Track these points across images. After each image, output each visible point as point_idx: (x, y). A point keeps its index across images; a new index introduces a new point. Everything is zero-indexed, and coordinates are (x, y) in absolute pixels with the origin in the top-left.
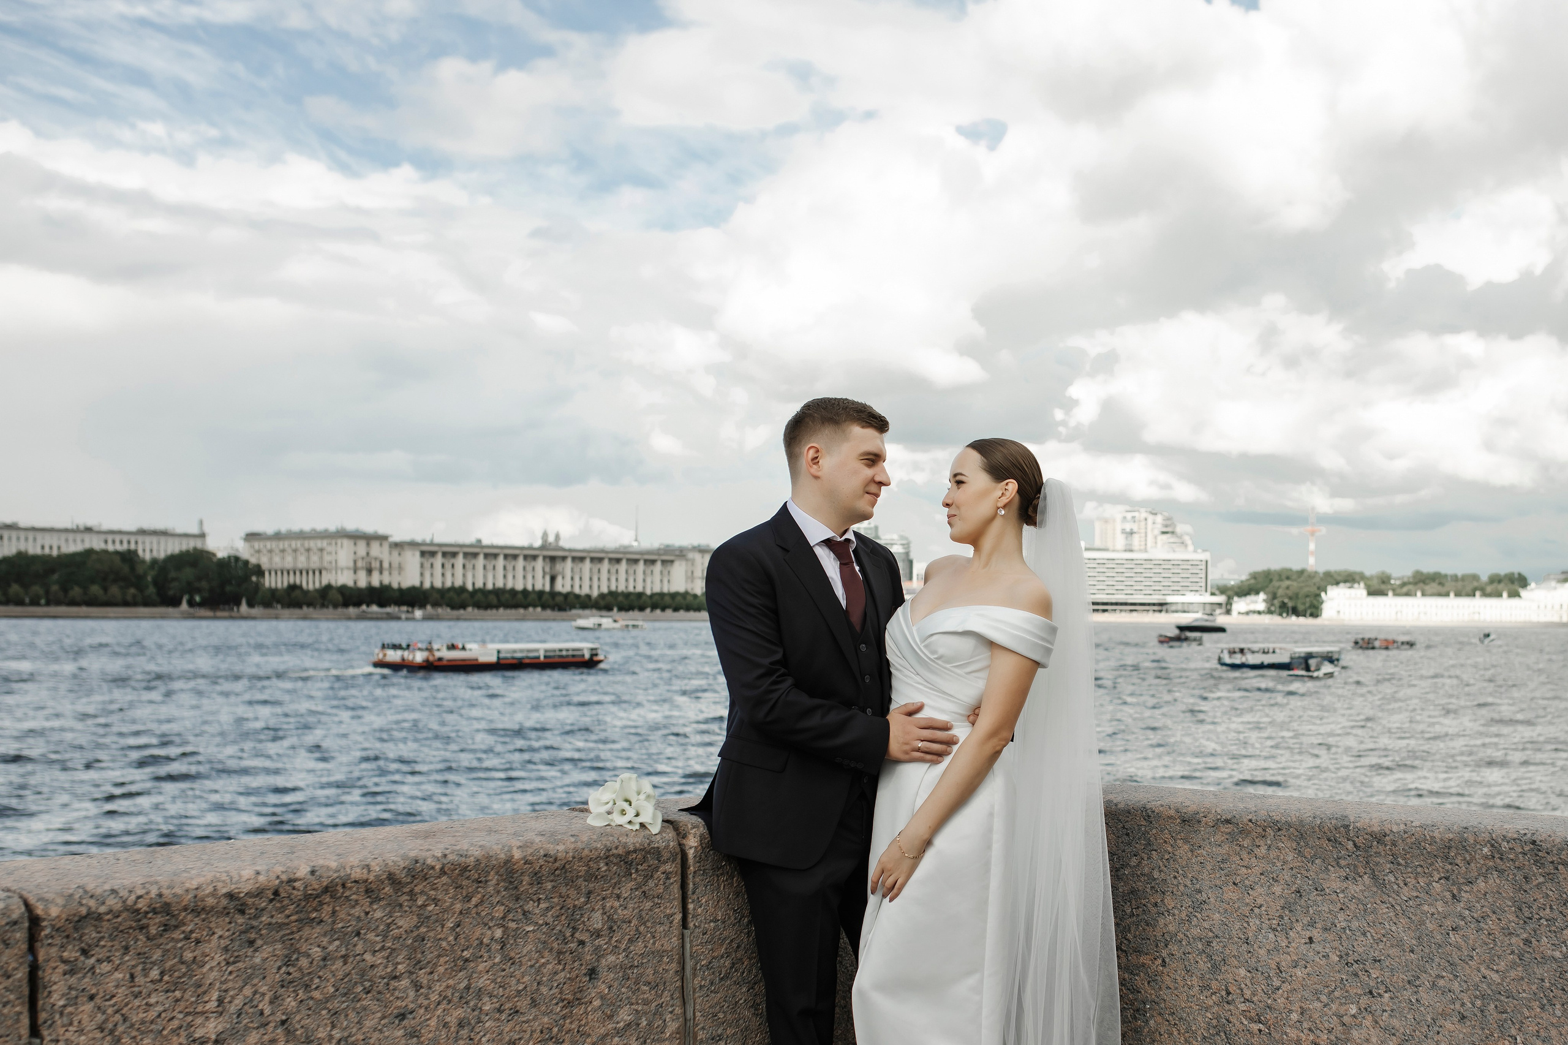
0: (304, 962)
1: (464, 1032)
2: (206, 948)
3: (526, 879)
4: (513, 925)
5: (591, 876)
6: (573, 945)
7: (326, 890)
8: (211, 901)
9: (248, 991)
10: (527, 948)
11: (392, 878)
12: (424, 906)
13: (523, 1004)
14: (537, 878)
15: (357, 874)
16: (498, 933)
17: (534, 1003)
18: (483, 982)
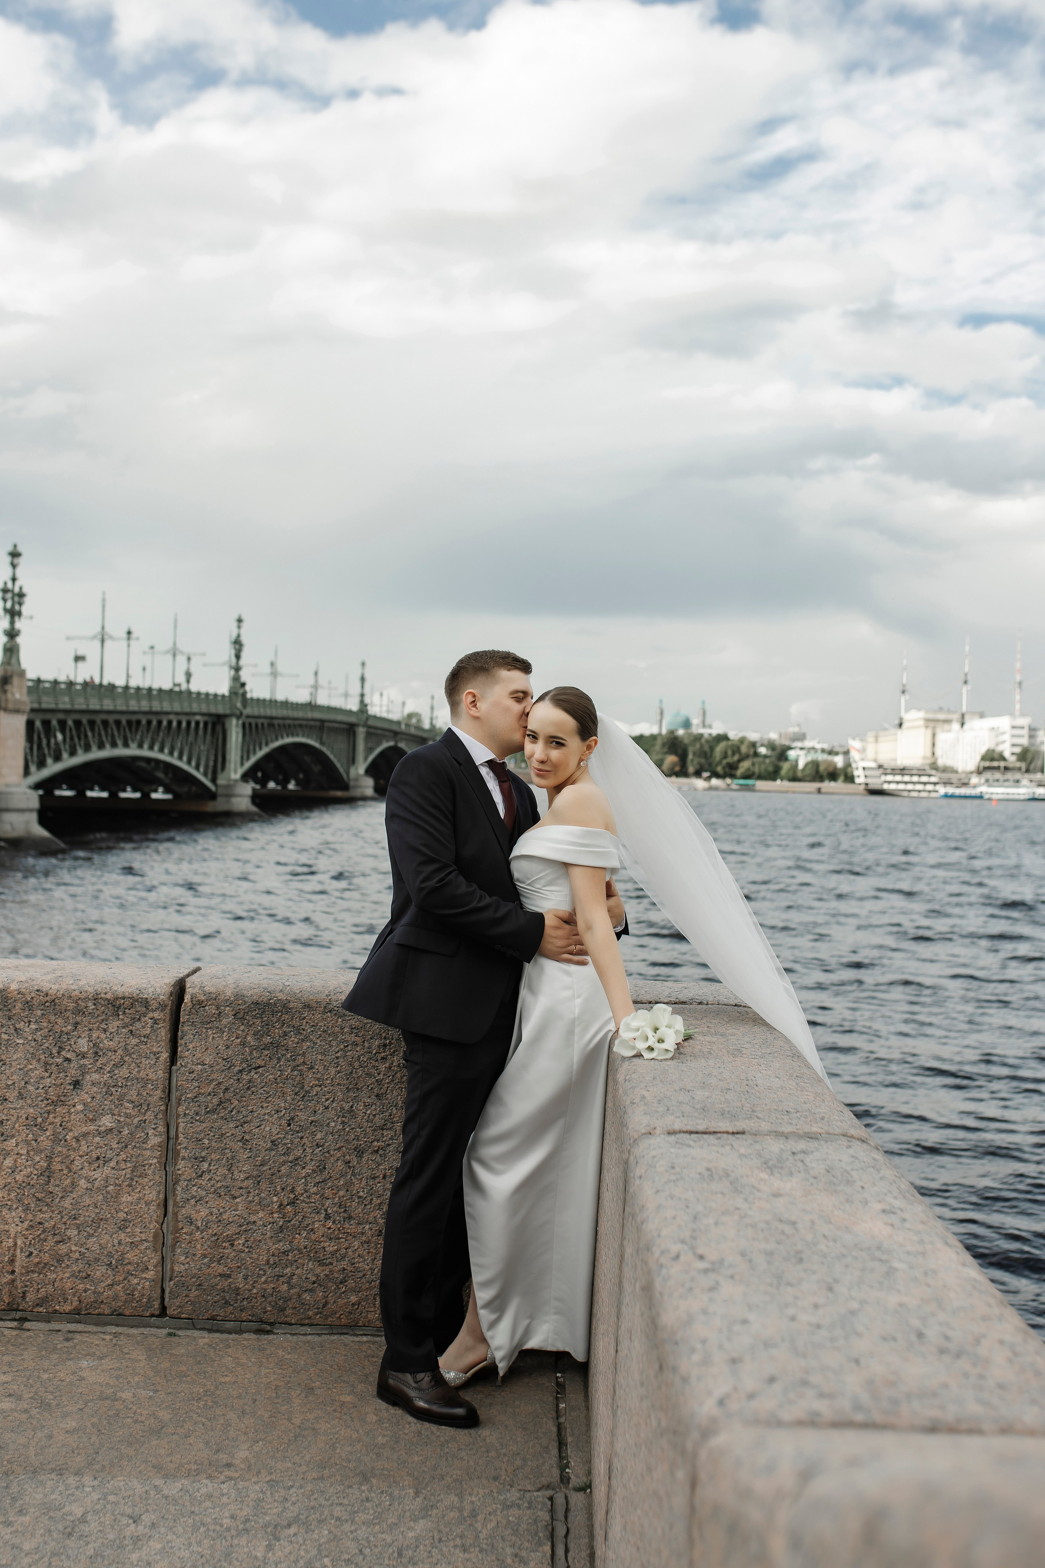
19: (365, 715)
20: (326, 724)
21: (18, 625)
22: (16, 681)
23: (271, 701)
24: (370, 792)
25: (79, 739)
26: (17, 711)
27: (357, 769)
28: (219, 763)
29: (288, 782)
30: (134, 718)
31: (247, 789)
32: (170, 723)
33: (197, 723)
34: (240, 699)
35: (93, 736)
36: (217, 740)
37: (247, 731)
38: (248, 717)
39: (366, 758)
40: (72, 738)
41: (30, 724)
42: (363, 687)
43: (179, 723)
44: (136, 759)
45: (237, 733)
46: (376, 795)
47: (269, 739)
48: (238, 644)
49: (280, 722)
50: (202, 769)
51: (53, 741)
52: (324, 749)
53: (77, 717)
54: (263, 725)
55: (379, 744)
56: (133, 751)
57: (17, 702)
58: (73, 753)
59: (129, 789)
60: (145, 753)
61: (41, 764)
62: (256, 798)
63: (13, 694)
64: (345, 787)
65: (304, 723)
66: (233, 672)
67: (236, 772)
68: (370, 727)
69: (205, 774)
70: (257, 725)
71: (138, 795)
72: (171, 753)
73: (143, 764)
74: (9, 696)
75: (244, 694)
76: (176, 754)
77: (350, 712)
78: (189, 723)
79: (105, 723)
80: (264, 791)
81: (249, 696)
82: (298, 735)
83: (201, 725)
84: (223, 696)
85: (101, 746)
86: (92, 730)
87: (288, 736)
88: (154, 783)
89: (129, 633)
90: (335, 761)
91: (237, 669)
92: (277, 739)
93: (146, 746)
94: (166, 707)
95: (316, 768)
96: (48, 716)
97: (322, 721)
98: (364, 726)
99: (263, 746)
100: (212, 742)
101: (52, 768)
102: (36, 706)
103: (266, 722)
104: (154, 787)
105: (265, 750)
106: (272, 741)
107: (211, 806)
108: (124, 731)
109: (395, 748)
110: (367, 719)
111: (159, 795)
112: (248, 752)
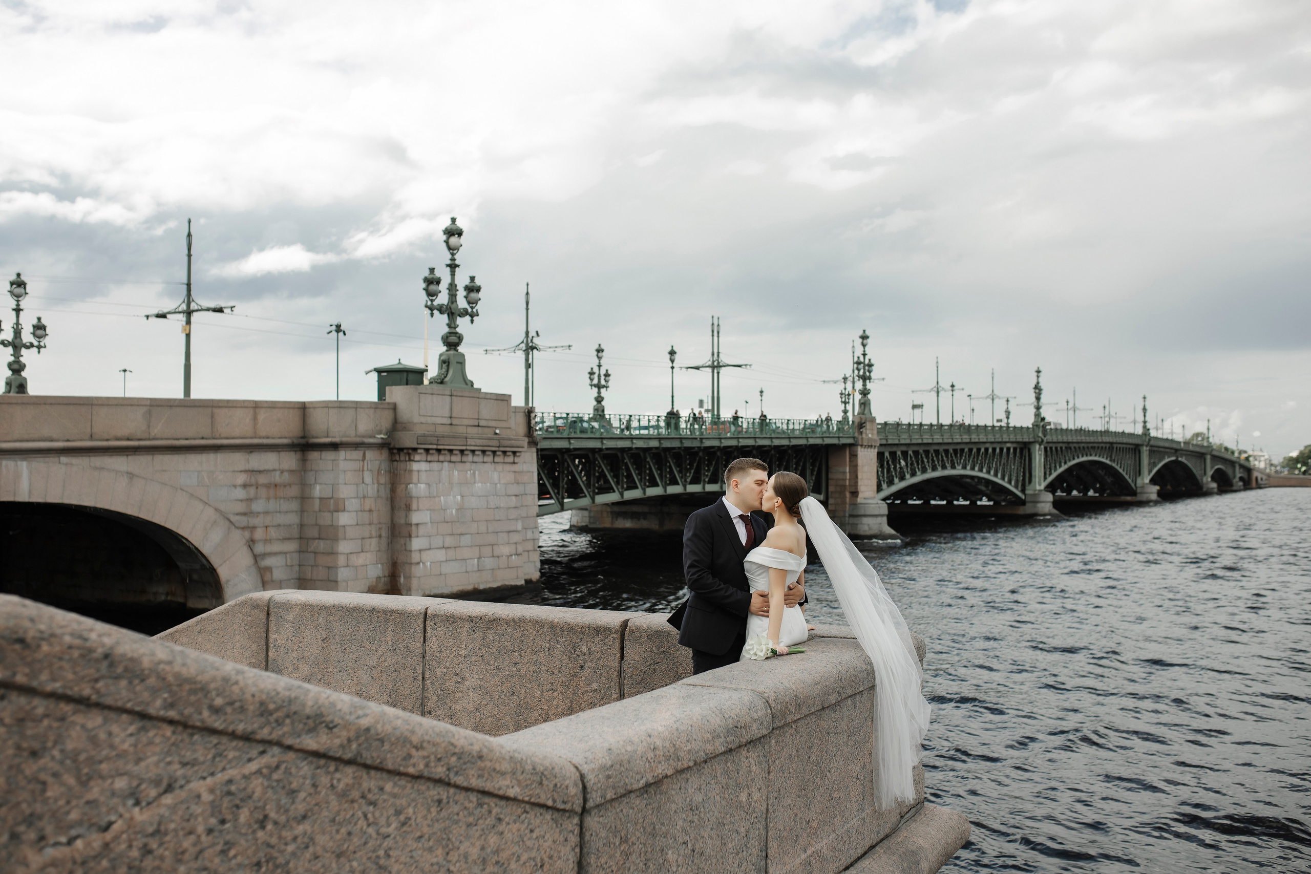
0: (488, 640)
1: (535, 675)
2: (462, 630)
3: (558, 629)
4: (553, 644)
5: (582, 633)
6: (575, 656)
7: (494, 620)
8: (464, 617)
9: (473, 645)
10: (558, 653)
11: (513, 620)
12: (523, 631)
13: (556, 671)
14: (562, 629)
15: (503, 617)
16: (548, 645)
17: (559, 672)
18: (543, 660)
19: (1148, 437)
20: (1115, 446)
21: (869, 385)
22: (868, 425)
23: (1067, 430)
24: (1154, 497)
25: (918, 465)
26: (870, 446)
27: (1143, 479)
28: (1027, 478)
29: (1088, 491)
30: (959, 447)
31: (1049, 497)
32: (987, 450)
33: (1008, 449)
34: (1041, 429)
35: (928, 462)
36: (1025, 460)
37: (1049, 453)
38: (1048, 443)
39: (1150, 471)
40: (912, 464)
41: (880, 455)
42: (1145, 416)
43: (994, 450)
44: (962, 476)
45: (1040, 455)
46: (1159, 499)
47: (1067, 458)
48: (1038, 389)
49: (1076, 445)
50: (1013, 483)
51: (898, 466)
52: (1114, 465)
53: (915, 448)
54: (1061, 448)
55: (1160, 460)
56: (958, 471)
57: (869, 439)
58: (913, 474)
59: (961, 499)
60: (968, 472)
61: (891, 483)
62: (1056, 504)
63: (867, 435)
64: (1134, 493)
65: (1096, 445)
66: (1034, 410)
67: (1040, 485)
68: (1152, 446)
69: (1016, 487)
70: (1056, 448)
71: (968, 503)
72: (989, 473)
73: (968, 480)
74: (864, 436)
75: (1045, 426)
76: (992, 472)
77: (1131, 435)
78: (1001, 449)
79: (937, 452)
80: (1069, 497)
81: (1049, 427)
82: (1091, 455)
83: (1012, 450)
84: (1028, 428)
85: (934, 469)
86: (927, 457)
87: (1083, 456)
88: (981, 494)
89: (953, 386)
90: (1124, 474)
91: (1038, 408)
92: (1074, 459)
93: (968, 468)
94: (983, 438)
95: (1109, 480)
96: (894, 449)
97: (1112, 443)
98: (1147, 446)
99: (1063, 464)
100: (1021, 462)
101: (899, 485)
102: (884, 442)
103: (1064, 446)
104: (979, 497)
105: (1064, 467)
106: (1070, 461)
107: (1022, 511)
108: (951, 456)
109: (1176, 462)
110: (1150, 440)
111: (984, 502)
112: (1050, 469)
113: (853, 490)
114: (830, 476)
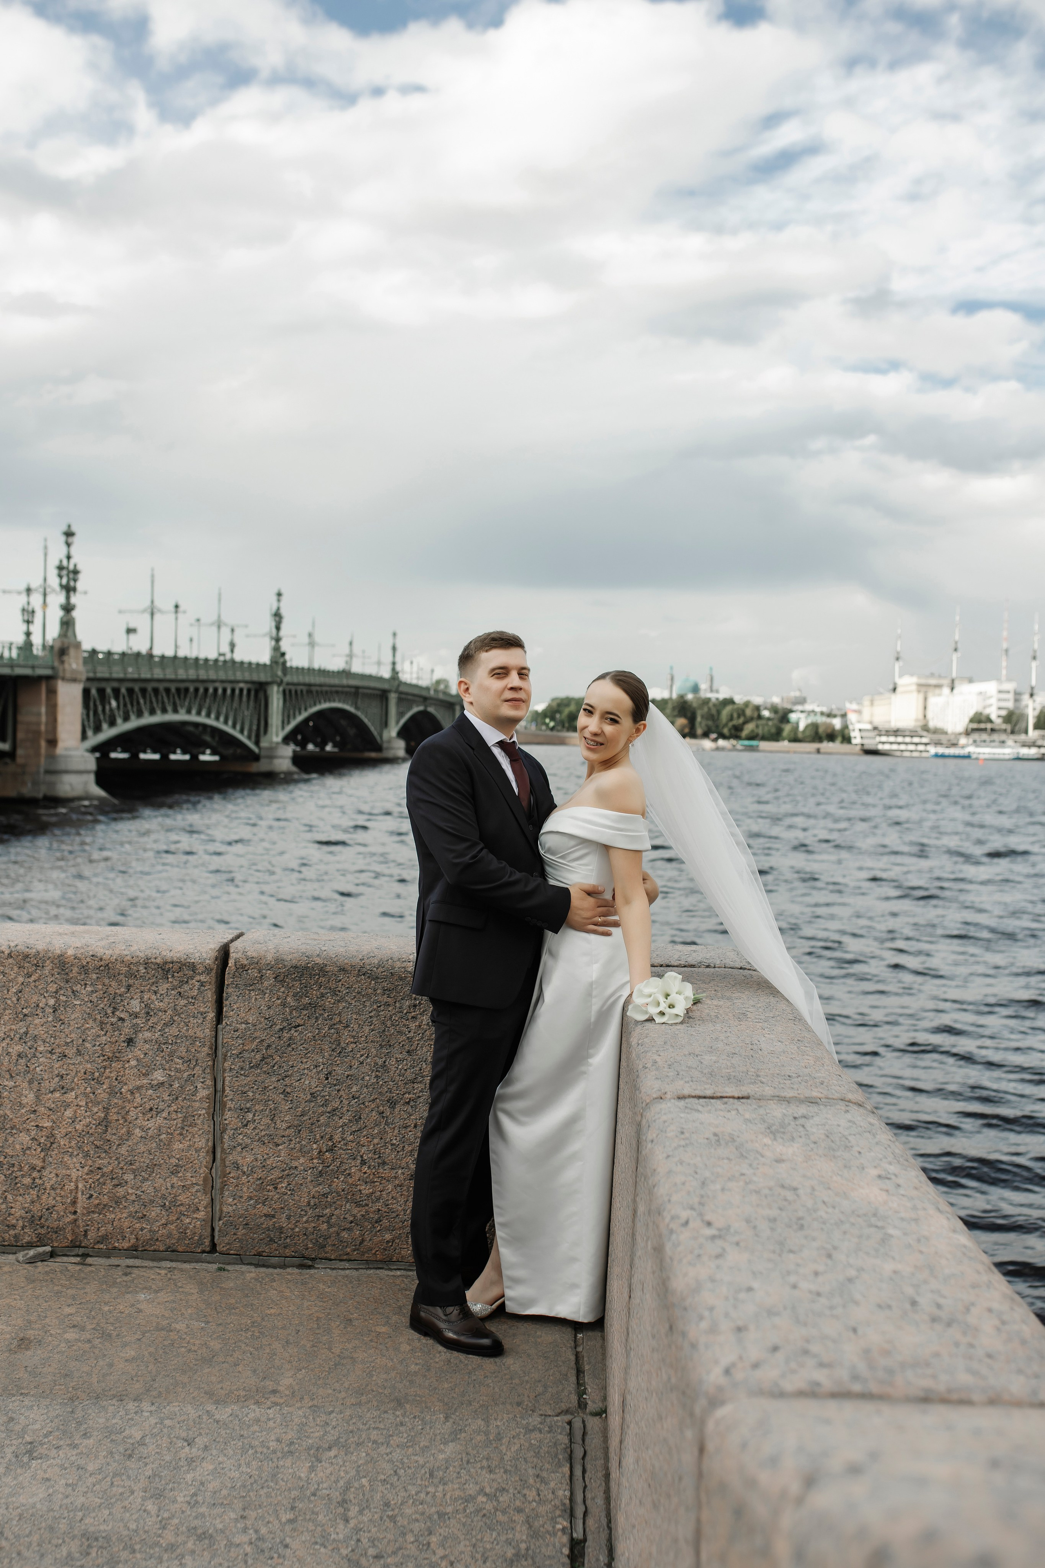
19: (396, 683)
20: (361, 691)
21: (74, 600)
22: (72, 652)
23: (309, 669)
24: (401, 753)
25: (132, 705)
26: (74, 680)
27: (389, 732)
28: (261, 727)
29: (326, 744)
30: (182, 686)
31: (288, 751)
32: (216, 690)
33: (241, 690)
34: (280, 667)
35: (145, 703)
36: (260, 706)
37: (288, 697)
38: (288, 684)
39: (398, 722)
40: (125, 705)
41: (86, 692)
42: (394, 656)
43: (225, 690)
44: (185, 723)
45: (278, 699)
47: (307, 704)
48: (278, 616)
49: (318, 688)
50: (246, 733)
51: (107, 707)
52: (359, 714)
53: (130, 685)
54: (302, 691)
55: (410, 708)
56: (182, 716)
57: (73, 671)
58: (126, 719)
59: (179, 751)
60: (193, 718)
61: (98, 729)
62: (297, 760)
63: (70, 665)
64: (379, 748)
65: (340, 689)
66: (273, 643)
67: (277, 735)
68: (401, 693)
69: (249, 737)
70: (296, 692)
71: (187, 757)
72: (217, 718)
73: (191, 729)
74: (66, 666)
75: (284, 663)
76: (222, 719)
77: (380, 679)
78: (233, 690)
79: (156, 691)
80: (304, 753)
81: (288, 664)
82: (334, 701)
83: (245, 692)
84: (265, 665)
85: (152, 712)
86: (144, 697)
87: (325, 701)
88: (202, 746)
89: (177, 607)
90: (369, 725)
91: (278, 640)
92: (315, 705)
93: (194, 712)
94: (212, 675)
95: (352, 732)
96: (103, 685)
97: (357, 688)
98: (396, 692)
99: (303, 711)
100: (255, 708)
101: (108, 733)
102: (91, 675)
103: (304, 688)
104: (202, 749)
105: (304, 715)
106: (311, 707)
107: (255, 767)
108: (174, 697)
109: (424, 714)
110: (399, 686)
111: (206, 757)
112: (289, 717)
113: (50, 737)
114: (20, 718)
